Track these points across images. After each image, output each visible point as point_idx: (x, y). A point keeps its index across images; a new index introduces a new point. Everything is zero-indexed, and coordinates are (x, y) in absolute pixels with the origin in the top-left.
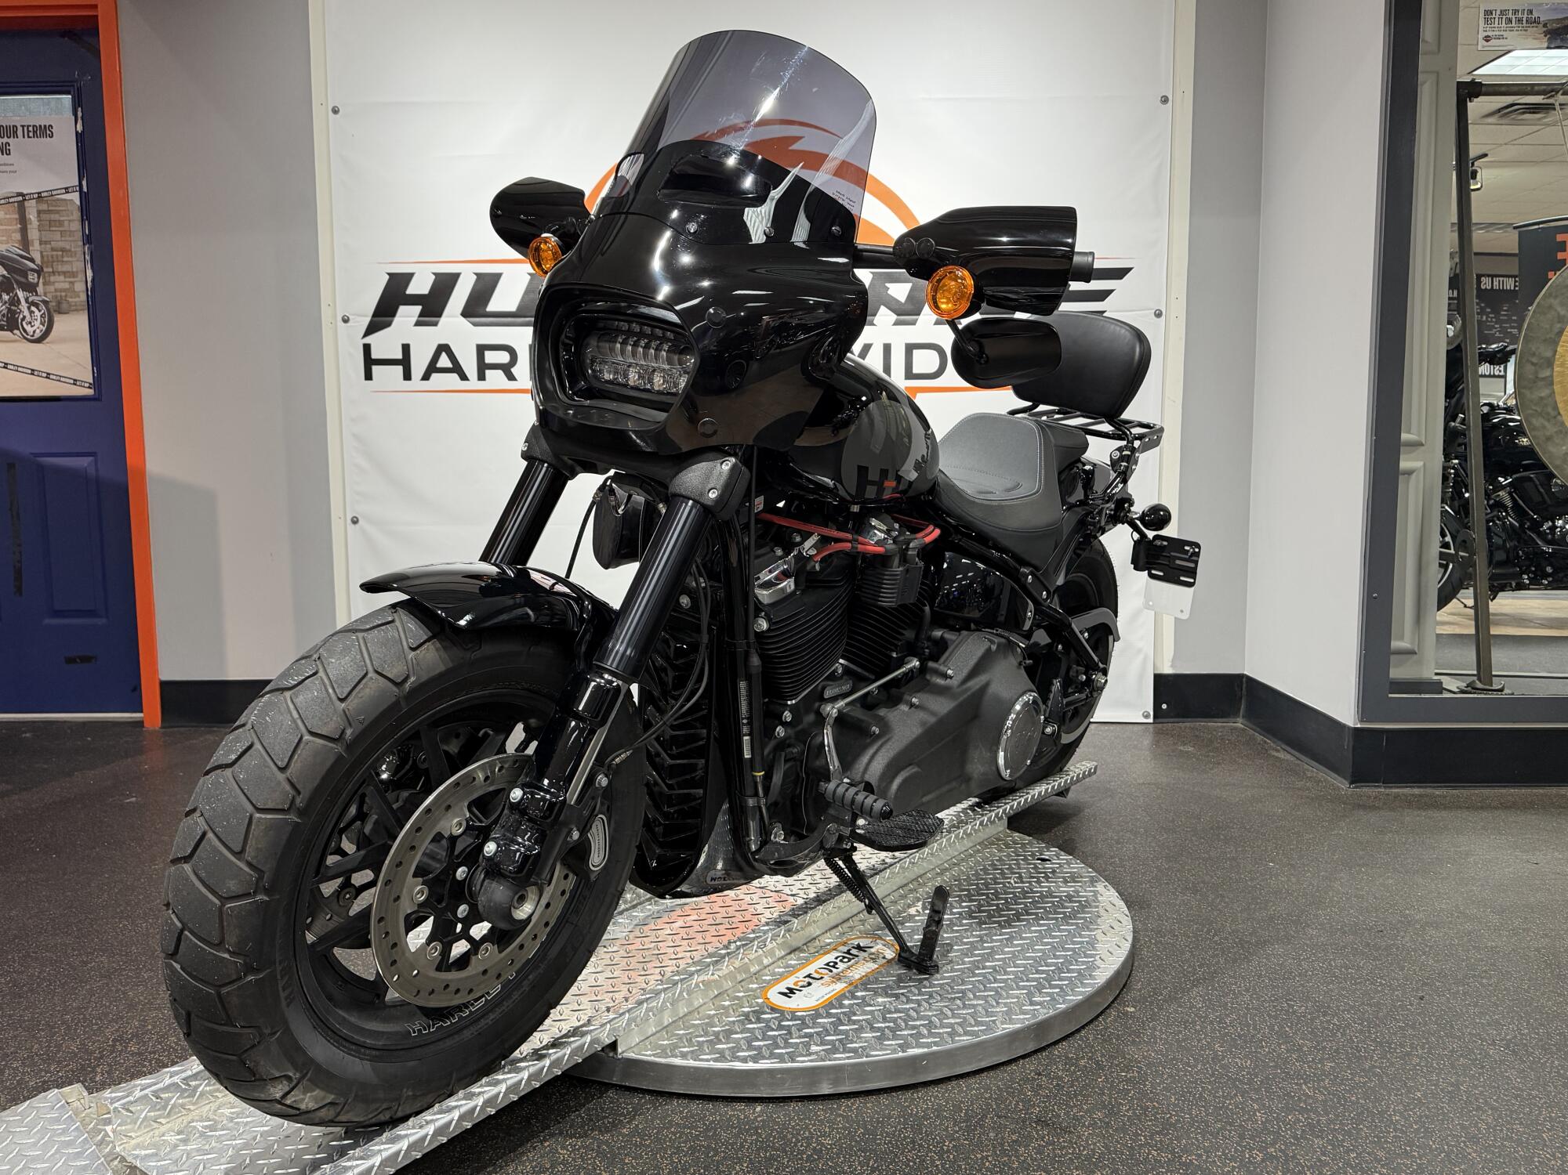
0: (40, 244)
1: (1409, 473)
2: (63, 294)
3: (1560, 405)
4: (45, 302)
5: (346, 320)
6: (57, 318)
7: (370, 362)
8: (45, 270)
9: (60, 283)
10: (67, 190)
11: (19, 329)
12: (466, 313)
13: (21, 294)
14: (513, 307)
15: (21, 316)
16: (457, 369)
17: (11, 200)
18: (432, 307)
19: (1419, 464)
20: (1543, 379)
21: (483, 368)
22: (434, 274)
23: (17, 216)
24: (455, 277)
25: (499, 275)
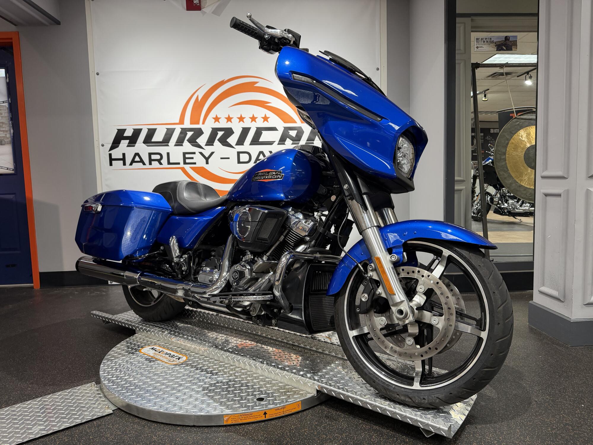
1: (461, 190)
2: (3, 138)
3: (509, 167)
5: (103, 145)
7: (111, 160)
9: (2, 134)
10: (3, 102)
12: (145, 142)
14: (161, 139)
16: (142, 161)
18: (133, 140)
19: (464, 187)
20: (503, 159)
21: (151, 161)
22: (133, 129)
24: (140, 130)
25: (156, 129)
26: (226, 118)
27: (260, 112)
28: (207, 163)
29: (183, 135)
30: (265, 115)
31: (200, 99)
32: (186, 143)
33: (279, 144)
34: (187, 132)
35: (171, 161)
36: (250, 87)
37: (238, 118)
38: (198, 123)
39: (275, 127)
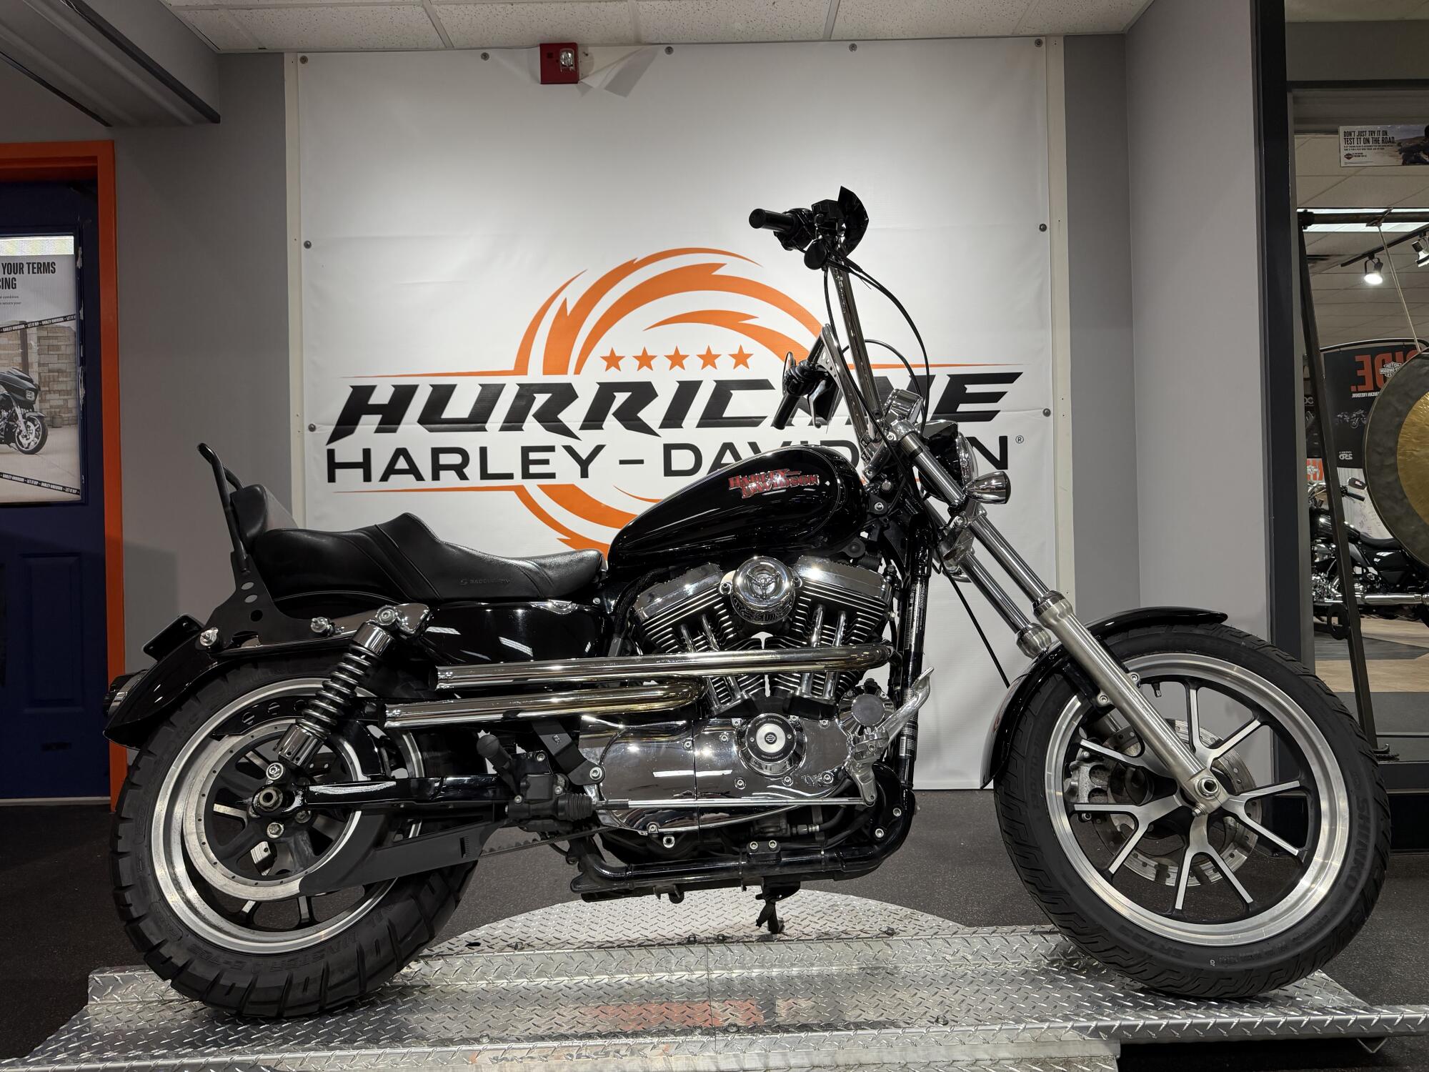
0: (40, 365)
2: (58, 410)
4: (40, 418)
5: (312, 428)
6: (51, 432)
7: (333, 465)
8: (42, 389)
9: (55, 400)
10: (65, 319)
11: (15, 442)
12: (423, 421)
13: (19, 411)
14: (465, 413)
15: (18, 430)
16: (413, 470)
17: (14, 328)
18: (392, 415)
20: (1388, 467)
21: (437, 469)
22: (394, 386)
23: (19, 342)
24: (413, 389)
25: (453, 387)
26: (636, 357)
27: (726, 341)
28: (584, 474)
29: (523, 403)
30: (741, 349)
31: (570, 307)
32: (531, 423)
34: (535, 395)
35: (490, 471)
36: (702, 277)
37: (669, 357)
38: (565, 372)
39: (767, 381)
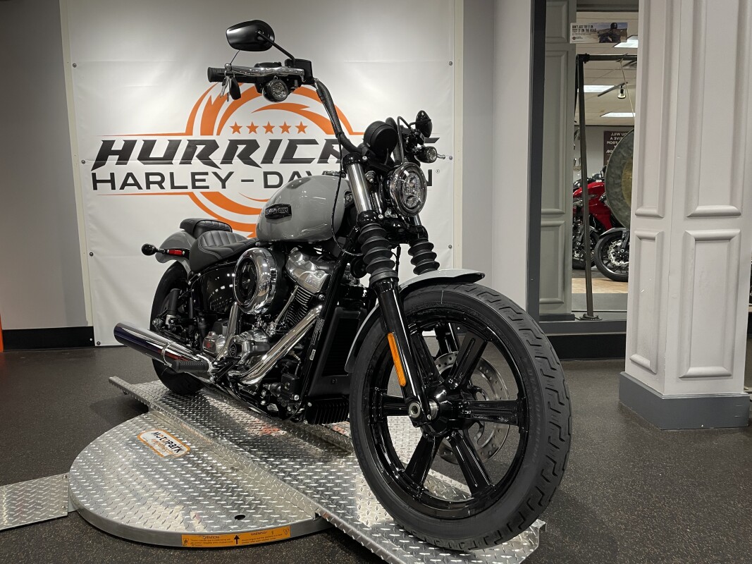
1: (558, 226)
3: (625, 196)
5: (84, 162)
7: (95, 182)
12: (139, 159)
14: (161, 155)
16: (136, 184)
18: (124, 156)
19: (563, 222)
20: (618, 184)
21: (149, 183)
22: (124, 141)
24: (134, 142)
25: (155, 141)
26: (248, 127)
27: (295, 119)
29: (191, 150)
30: (301, 123)
31: (213, 101)
32: (195, 160)
33: (319, 162)
34: (197, 146)
35: (176, 185)
37: (265, 127)
38: (212, 135)
39: (315, 140)
